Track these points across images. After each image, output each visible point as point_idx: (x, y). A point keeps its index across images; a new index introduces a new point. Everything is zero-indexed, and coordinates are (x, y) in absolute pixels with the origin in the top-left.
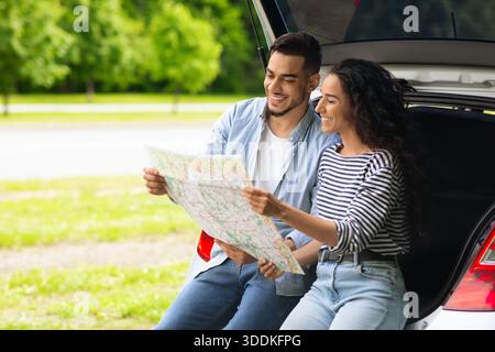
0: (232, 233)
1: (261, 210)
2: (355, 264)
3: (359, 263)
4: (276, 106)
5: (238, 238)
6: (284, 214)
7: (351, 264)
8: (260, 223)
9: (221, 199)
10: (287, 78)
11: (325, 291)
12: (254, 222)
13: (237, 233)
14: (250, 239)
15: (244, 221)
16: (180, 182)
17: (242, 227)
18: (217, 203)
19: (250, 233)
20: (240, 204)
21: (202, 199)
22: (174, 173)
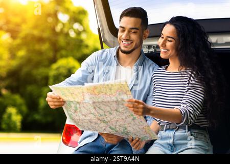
0: (113, 127)
1: (140, 114)
2: (187, 130)
3: (189, 131)
4: (126, 47)
5: (118, 129)
6: (152, 112)
7: (184, 131)
8: (134, 119)
9: (108, 109)
10: (133, 31)
11: (167, 146)
12: (129, 120)
13: (118, 126)
14: (126, 129)
15: (122, 119)
16: (78, 103)
17: (121, 123)
18: (105, 112)
19: (126, 126)
20: (121, 110)
21: (93, 111)
22: (74, 98)
